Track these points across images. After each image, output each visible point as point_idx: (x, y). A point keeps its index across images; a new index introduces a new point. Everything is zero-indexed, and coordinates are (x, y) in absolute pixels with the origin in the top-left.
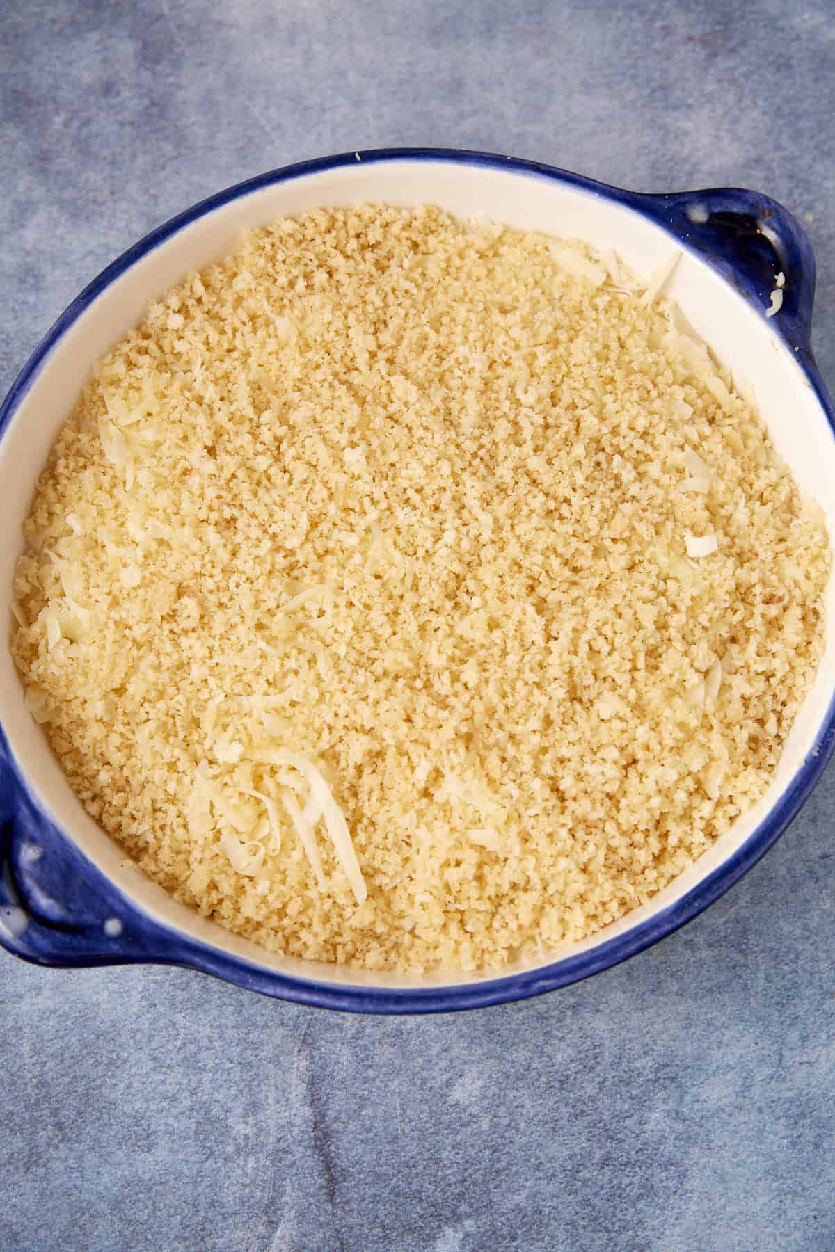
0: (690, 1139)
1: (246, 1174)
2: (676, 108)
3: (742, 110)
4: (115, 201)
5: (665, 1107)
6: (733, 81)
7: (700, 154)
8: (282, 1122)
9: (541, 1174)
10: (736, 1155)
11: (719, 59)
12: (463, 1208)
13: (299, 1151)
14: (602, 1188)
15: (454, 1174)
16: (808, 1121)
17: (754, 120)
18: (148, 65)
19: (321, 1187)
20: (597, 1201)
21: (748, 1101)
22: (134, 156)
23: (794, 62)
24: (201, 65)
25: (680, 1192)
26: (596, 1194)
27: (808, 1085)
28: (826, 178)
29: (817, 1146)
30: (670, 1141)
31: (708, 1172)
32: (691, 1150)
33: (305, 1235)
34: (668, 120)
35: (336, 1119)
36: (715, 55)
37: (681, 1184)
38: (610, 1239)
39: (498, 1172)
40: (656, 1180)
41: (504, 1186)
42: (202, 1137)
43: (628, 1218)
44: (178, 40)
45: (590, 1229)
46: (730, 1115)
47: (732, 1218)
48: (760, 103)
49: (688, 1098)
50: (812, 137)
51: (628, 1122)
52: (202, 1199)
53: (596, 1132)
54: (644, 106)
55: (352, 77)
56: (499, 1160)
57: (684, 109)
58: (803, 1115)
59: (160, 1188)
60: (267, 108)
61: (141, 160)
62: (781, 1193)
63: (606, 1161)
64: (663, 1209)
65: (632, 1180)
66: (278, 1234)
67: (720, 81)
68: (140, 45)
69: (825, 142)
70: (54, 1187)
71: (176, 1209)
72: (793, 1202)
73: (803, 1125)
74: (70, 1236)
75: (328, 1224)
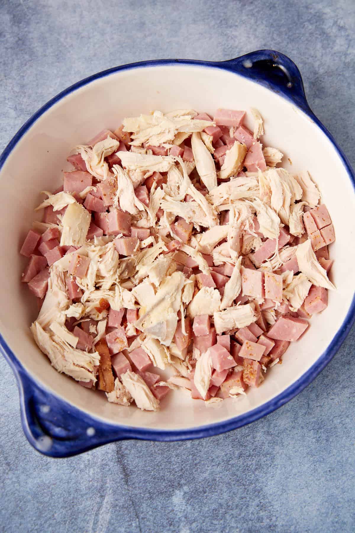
0: (275, 443)
1: (90, 476)
2: (231, 27)
3: (257, 26)
4: (6, 79)
5: (263, 430)
6: (253, 15)
7: (242, 44)
8: (103, 452)
9: (214, 464)
10: (294, 448)
11: (246, 7)
12: (183, 481)
13: (111, 464)
14: (240, 467)
15: (178, 467)
16: (323, 430)
17: (262, 29)
18: (16, 24)
19: (122, 479)
20: (238, 473)
21: (297, 424)
22: (13, 61)
23: (276, 5)
24: (38, 23)
25: (272, 466)
26: (238, 470)
27: (321, 415)
28: (293, 50)
29: (327, 440)
30: (267, 444)
31: (283, 456)
32: (275, 447)
33: (117, 500)
34: (228, 32)
35: (126, 449)
36: (245, 5)
37: (273, 462)
38: (245, 489)
39: (196, 464)
40: (262, 461)
41: (199, 470)
42: (70, 462)
43: (252, 478)
44: (28, 13)
45: (236, 485)
46: (290, 431)
47: (295, 475)
48: (264, 22)
49: (272, 425)
50: (286, 35)
51: (248, 438)
52: (71, 489)
53: (235, 443)
54: (218, 27)
55: (100, 24)
56: (196, 459)
57: (234, 27)
58: (320, 428)
59: (53, 486)
60: (66, 38)
61: (16, 62)
62: (314, 462)
63: (240, 455)
64: (266, 473)
65: (252, 463)
66: (105, 500)
67: (248, 15)
68: (12, 16)
69: (291, 36)
70: (8, 491)
71: (61, 495)
72: (320, 465)
73: (321, 432)
74: (15, 512)
75: (126, 494)
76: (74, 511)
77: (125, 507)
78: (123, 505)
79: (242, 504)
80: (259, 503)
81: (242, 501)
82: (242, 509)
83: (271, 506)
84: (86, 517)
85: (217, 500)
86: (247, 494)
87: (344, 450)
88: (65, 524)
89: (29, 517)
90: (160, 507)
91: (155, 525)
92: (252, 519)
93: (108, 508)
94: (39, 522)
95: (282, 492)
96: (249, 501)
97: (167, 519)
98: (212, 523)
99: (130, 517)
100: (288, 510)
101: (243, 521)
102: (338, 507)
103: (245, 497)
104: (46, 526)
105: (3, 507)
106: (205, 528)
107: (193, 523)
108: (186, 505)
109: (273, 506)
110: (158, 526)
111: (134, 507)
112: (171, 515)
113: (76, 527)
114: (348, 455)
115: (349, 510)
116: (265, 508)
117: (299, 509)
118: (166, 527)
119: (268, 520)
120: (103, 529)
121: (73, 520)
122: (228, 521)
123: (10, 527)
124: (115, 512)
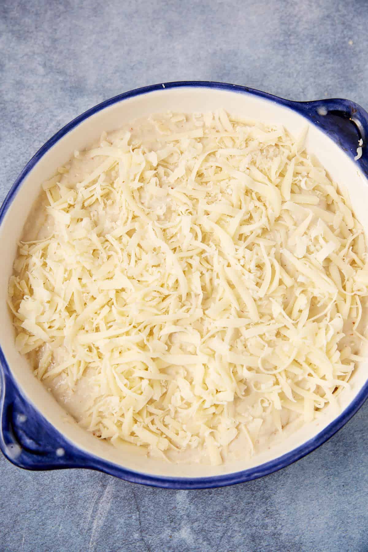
4: (37, 32)
7: (302, 13)
22: (46, 11)
25: (284, 474)
28: (359, 25)
29: (345, 455)
33: (118, 491)
38: (253, 494)
43: (261, 485)
47: (307, 486)
50: (353, 6)
52: (73, 475)
61: (49, 13)
62: (328, 475)
64: (276, 481)
66: (107, 490)
70: (8, 469)
71: (62, 479)
72: (334, 479)
73: (339, 446)
74: (15, 490)
75: (129, 486)
76: (74, 497)
77: (126, 499)
78: (125, 497)
79: (248, 509)
80: (265, 510)
81: (248, 506)
82: (246, 514)
83: (277, 514)
84: (85, 504)
85: (222, 502)
86: (254, 500)
87: (361, 466)
88: (64, 508)
89: (29, 497)
90: (162, 503)
91: (155, 520)
92: (256, 525)
93: (109, 498)
94: (38, 503)
95: (291, 501)
96: (255, 507)
97: (169, 516)
98: (214, 525)
99: (131, 509)
100: (295, 520)
101: (246, 526)
102: (348, 523)
103: (252, 503)
104: (45, 508)
105: (2, 484)
106: (207, 529)
107: (195, 522)
108: (190, 504)
109: (280, 514)
110: (158, 521)
111: (136, 500)
112: (173, 512)
113: (74, 513)
114: (364, 472)
115: (358, 526)
116: (271, 515)
117: (307, 520)
118: (167, 523)
119: (273, 528)
120: (102, 518)
121: (72, 506)
122: (231, 525)
123: (9, 505)
124: (115, 503)
